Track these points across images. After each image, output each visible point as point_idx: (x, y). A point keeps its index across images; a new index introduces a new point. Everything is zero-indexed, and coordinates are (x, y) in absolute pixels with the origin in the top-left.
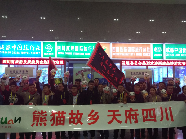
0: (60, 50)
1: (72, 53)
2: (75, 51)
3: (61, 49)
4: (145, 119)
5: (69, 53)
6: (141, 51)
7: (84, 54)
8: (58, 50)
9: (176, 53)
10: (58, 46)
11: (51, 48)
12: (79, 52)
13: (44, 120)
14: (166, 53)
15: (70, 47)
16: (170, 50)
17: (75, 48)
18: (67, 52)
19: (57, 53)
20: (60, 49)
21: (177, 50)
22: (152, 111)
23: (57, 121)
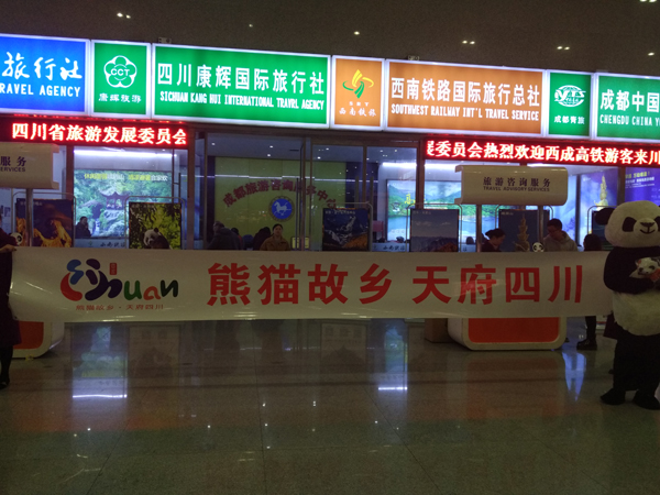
0: (170, 83)
1: (223, 99)
2: (233, 90)
3: (175, 78)
4: (513, 293)
5: (208, 98)
6: (504, 100)
7: (275, 102)
8: (160, 82)
9: (638, 114)
10: (160, 65)
11: (131, 73)
12: (251, 92)
13: (241, 288)
14: (601, 112)
15: (213, 72)
16: (614, 101)
17: (232, 76)
18: (200, 90)
19: (158, 96)
20: (170, 77)
21: (642, 103)
22: (531, 275)
23: (278, 291)
